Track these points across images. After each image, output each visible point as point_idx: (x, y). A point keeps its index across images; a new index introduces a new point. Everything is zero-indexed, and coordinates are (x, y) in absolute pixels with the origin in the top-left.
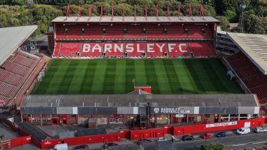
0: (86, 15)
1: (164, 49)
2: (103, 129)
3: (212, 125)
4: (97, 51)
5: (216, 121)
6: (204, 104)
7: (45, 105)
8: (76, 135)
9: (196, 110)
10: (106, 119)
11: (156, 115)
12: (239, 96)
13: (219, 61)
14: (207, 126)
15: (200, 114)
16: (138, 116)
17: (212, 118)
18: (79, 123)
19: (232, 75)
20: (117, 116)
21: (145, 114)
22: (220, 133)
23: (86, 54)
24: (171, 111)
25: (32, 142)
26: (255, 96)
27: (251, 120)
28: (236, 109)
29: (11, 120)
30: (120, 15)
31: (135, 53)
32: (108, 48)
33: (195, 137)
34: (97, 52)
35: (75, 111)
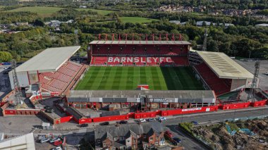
0: (111, 39)
1: (157, 60)
2: (118, 111)
3: (186, 110)
4: (117, 62)
5: (188, 107)
6: (181, 97)
7: (82, 96)
8: (101, 115)
9: (176, 100)
10: (119, 105)
11: (151, 103)
12: (203, 91)
14: (183, 110)
15: (179, 103)
16: (140, 104)
17: (186, 105)
18: (103, 107)
19: (199, 78)
20: (126, 103)
21: (144, 102)
23: (110, 63)
24: (161, 100)
26: (213, 92)
27: (210, 107)
28: (201, 100)
29: (62, 105)
30: (131, 40)
31: (139, 63)
32: (123, 60)
35: (101, 100)
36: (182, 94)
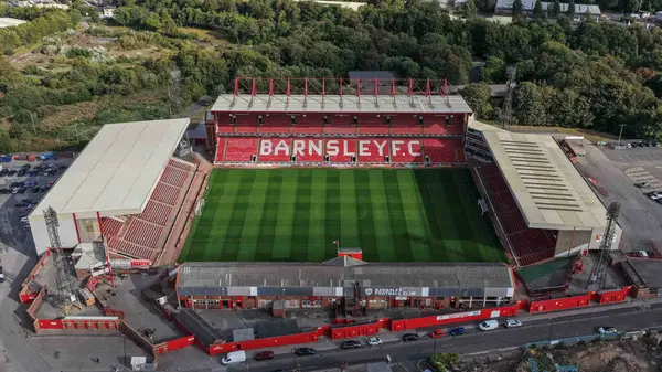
3: (446, 316)
5: (452, 305)
6: (436, 283)
7: (211, 283)
8: (257, 335)
9: (425, 292)
10: (297, 302)
11: (367, 298)
12: (487, 270)
13: (468, 173)
14: (438, 318)
15: (430, 297)
16: (343, 299)
17: (446, 303)
18: (260, 306)
19: (484, 209)
20: (312, 298)
21: (352, 295)
22: (456, 329)
23: (265, 159)
24: (390, 292)
25: (195, 343)
26: (510, 270)
29: (163, 300)
30: (319, 93)
31: (340, 157)
32: (299, 147)
33: (421, 334)
34: (281, 157)
35: (254, 291)
36: (440, 278)
